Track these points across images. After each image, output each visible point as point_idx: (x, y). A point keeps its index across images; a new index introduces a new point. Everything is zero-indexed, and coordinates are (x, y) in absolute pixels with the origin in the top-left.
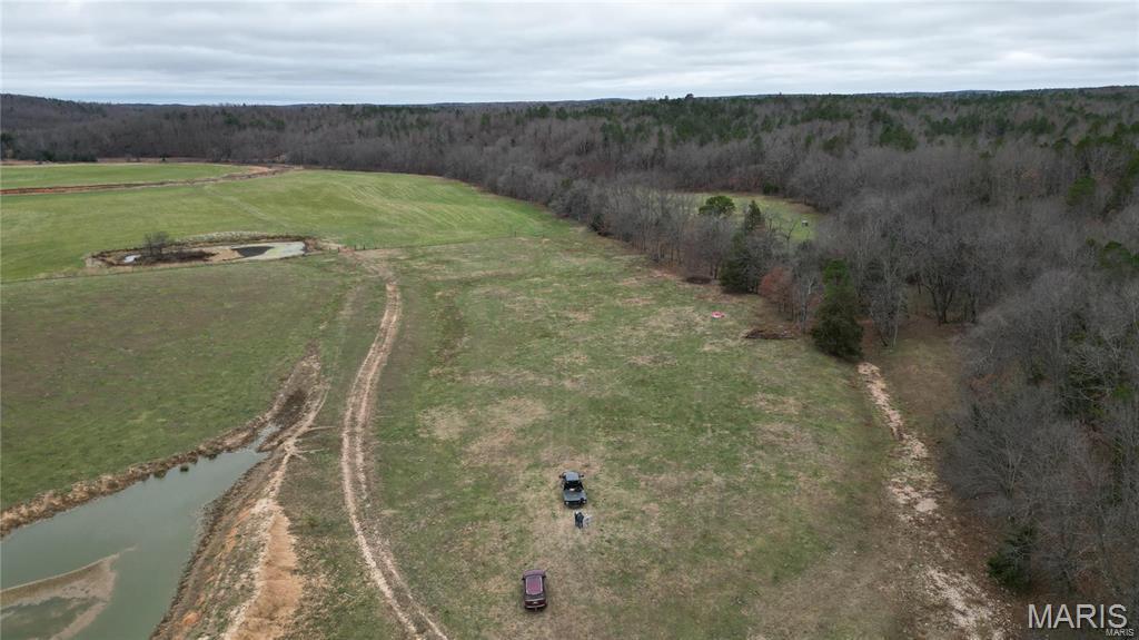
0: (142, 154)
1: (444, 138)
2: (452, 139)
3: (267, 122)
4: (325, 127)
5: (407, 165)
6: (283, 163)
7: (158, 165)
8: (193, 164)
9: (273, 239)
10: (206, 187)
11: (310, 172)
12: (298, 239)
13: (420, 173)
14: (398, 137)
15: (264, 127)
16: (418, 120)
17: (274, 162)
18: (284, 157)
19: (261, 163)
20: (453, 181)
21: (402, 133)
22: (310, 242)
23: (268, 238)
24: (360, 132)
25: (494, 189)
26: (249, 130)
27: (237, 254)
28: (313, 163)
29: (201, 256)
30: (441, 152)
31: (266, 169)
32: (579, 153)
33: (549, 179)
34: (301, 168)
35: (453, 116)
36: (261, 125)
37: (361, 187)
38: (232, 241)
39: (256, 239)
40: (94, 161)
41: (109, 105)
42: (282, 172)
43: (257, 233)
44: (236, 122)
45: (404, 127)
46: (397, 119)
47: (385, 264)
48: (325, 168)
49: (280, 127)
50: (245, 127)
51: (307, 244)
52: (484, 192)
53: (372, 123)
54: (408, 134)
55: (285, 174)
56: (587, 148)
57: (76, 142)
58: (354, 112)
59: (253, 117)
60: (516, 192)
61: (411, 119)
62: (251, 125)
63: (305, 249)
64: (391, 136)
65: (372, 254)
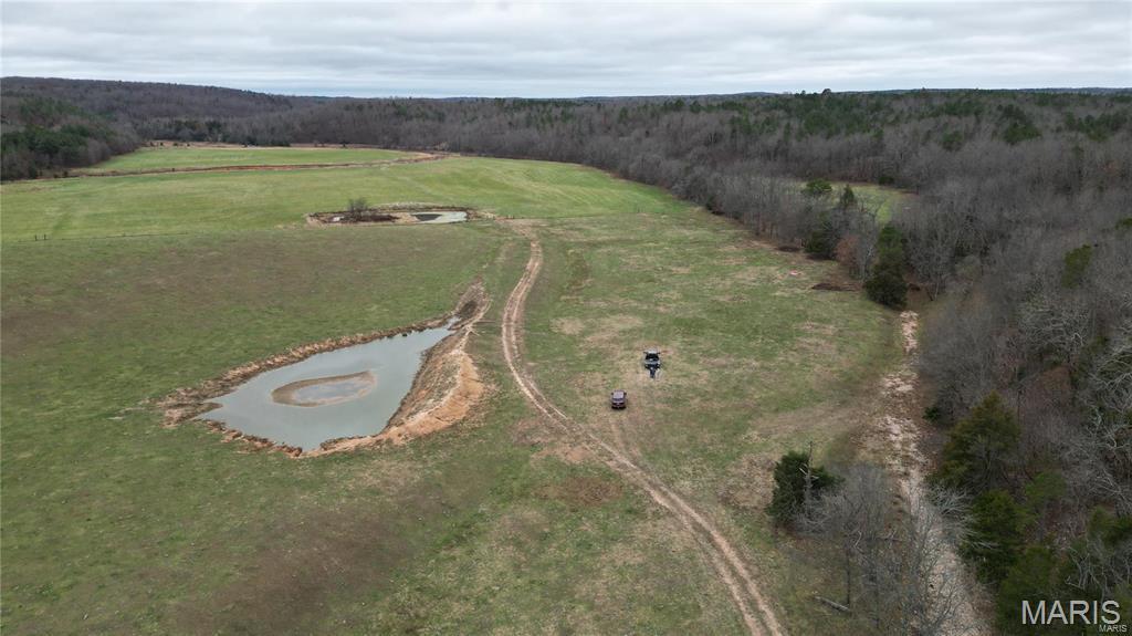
0: (326, 140)
1: (585, 129)
2: (592, 131)
3: (430, 114)
4: (481, 117)
5: (551, 154)
6: (443, 150)
7: (339, 150)
8: (369, 150)
9: (442, 209)
10: (383, 169)
11: (467, 159)
12: (462, 210)
13: (561, 161)
14: (544, 128)
15: (427, 117)
16: (563, 113)
17: (435, 149)
18: (444, 145)
19: (424, 150)
20: (589, 168)
21: (548, 125)
22: (471, 212)
23: (438, 208)
24: (510, 123)
25: (625, 175)
26: (415, 120)
27: (416, 219)
28: (468, 151)
29: (389, 218)
30: (581, 142)
31: (429, 156)
32: (707, 144)
33: (675, 165)
34: (459, 155)
35: (594, 109)
36: (424, 116)
37: (511, 171)
38: (411, 209)
39: (429, 208)
40: (288, 145)
41: (294, 97)
42: (443, 158)
43: (430, 204)
44: (404, 114)
45: (550, 119)
46: (543, 112)
47: (530, 229)
48: (480, 156)
49: (441, 118)
50: (411, 118)
51: (469, 214)
52: (615, 178)
53: (521, 115)
54: (552, 126)
55: (445, 160)
56: (716, 138)
57: (273, 129)
58: (505, 105)
59: (418, 109)
60: (645, 177)
61: (556, 112)
62: (417, 116)
63: (467, 217)
64: (538, 128)
65: (521, 222)
